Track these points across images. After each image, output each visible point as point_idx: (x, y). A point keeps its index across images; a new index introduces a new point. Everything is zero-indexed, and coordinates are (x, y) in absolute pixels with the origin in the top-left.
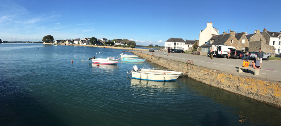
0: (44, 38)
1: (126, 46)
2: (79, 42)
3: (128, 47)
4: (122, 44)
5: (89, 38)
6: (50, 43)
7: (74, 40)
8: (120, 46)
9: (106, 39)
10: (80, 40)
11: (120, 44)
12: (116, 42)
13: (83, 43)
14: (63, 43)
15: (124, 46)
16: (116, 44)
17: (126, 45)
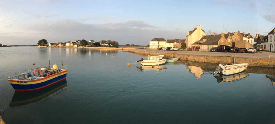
0: (39, 42)
1: (111, 47)
2: (71, 44)
3: (113, 47)
4: (107, 45)
5: (79, 41)
6: (45, 46)
7: (66, 43)
8: (106, 46)
9: (93, 41)
10: (72, 43)
11: (105, 45)
12: (102, 43)
13: (74, 45)
14: (56, 45)
15: (110, 46)
16: (102, 45)
17: (111, 45)
